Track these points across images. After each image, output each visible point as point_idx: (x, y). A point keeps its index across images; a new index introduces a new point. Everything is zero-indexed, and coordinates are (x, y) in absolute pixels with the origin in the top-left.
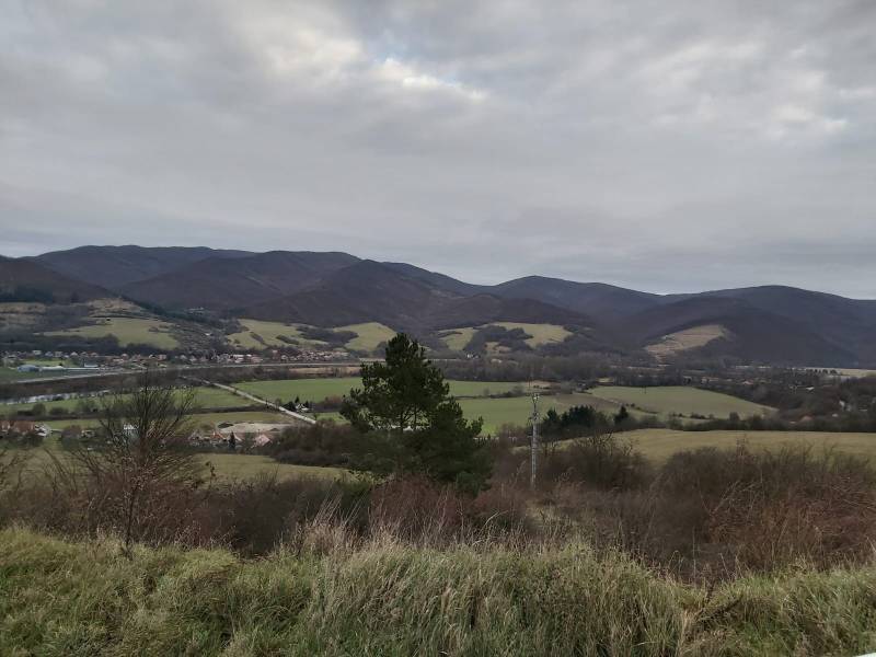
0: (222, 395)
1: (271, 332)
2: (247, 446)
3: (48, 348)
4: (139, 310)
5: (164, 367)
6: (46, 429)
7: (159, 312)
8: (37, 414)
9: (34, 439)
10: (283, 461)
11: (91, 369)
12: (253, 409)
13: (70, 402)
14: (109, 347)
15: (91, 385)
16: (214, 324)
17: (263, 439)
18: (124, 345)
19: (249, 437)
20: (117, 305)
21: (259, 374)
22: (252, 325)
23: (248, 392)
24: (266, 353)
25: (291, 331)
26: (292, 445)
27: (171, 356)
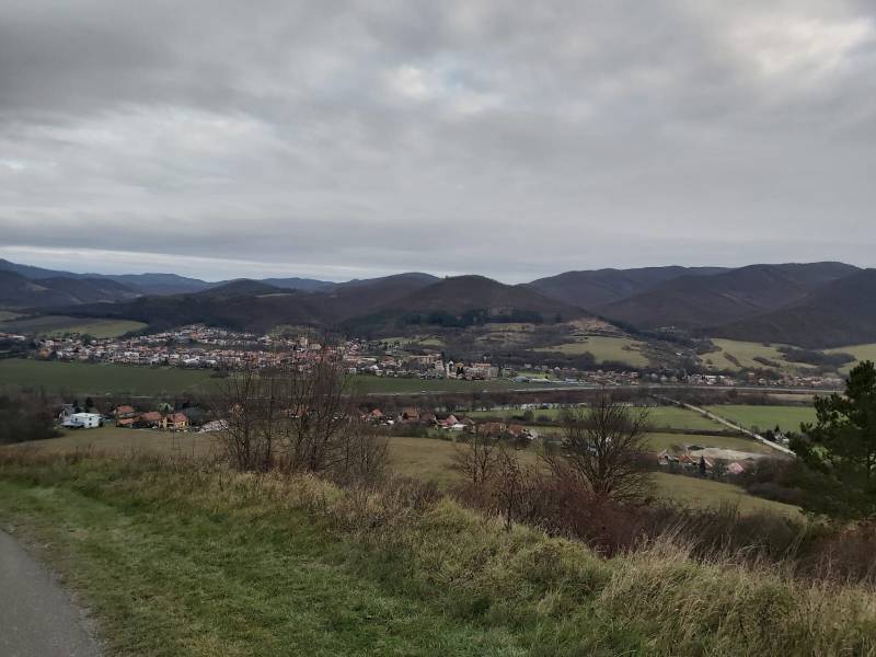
0: (693, 417)
1: (747, 352)
2: (718, 471)
3: (537, 362)
4: (614, 329)
5: (635, 385)
6: (534, 433)
7: (632, 331)
8: (526, 420)
9: (523, 442)
10: (754, 493)
11: (572, 384)
12: (726, 434)
13: (553, 411)
14: (586, 364)
15: (571, 397)
16: (685, 343)
17: (737, 468)
18: (599, 361)
19: (721, 464)
20: (594, 324)
21: (732, 398)
22: (727, 345)
23: (721, 416)
24: (742, 375)
25: (771, 352)
26: (769, 478)
27: (642, 374)
